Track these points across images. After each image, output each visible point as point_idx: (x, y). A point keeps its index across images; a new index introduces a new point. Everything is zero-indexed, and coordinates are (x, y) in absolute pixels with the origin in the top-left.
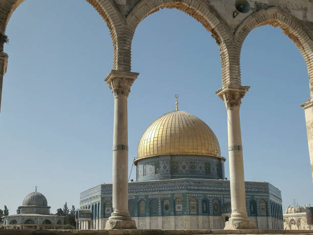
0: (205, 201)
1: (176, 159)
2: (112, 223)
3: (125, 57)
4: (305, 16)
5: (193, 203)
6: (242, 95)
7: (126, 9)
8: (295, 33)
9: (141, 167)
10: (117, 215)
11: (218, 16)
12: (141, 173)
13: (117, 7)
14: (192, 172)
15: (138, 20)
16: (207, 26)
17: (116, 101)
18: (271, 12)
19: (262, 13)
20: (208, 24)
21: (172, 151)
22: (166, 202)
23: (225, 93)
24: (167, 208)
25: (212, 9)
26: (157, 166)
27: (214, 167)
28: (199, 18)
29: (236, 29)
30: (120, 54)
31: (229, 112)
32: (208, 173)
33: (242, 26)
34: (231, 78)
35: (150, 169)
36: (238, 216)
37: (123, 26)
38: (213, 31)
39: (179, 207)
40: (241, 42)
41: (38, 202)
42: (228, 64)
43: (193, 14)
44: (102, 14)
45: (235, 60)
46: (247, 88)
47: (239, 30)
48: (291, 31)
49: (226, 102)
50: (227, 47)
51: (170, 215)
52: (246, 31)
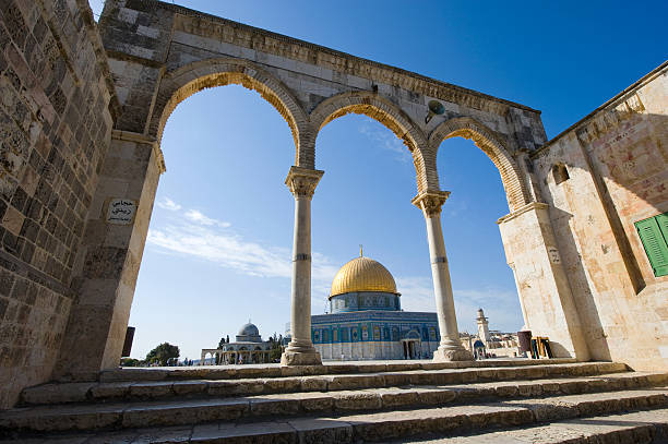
0: (387, 329)
1: (361, 295)
2: (288, 358)
3: (308, 155)
4: (497, 128)
5: (377, 331)
6: (442, 202)
7: (310, 106)
8: (490, 144)
9: (333, 301)
10: (295, 345)
11: (410, 121)
12: (334, 307)
13: (300, 103)
14: (375, 305)
15: (323, 118)
16: (398, 132)
17: (297, 203)
18: (463, 121)
19: (454, 120)
20: (400, 130)
21: (359, 288)
22: (355, 331)
23: (423, 199)
24: (355, 335)
25: (402, 113)
26: (347, 301)
27: (392, 301)
28: (389, 124)
29: (429, 135)
30: (302, 151)
31: (428, 221)
32: (387, 306)
33: (435, 133)
34: (429, 184)
35: (341, 302)
36: (450, 344)
37: (306, 123)
38: (404, 137)
39: (365, 335)
40: (436, 147)
41: (251, 332)
42: (424, 169)
43: (383, 120)
44: (283, 112)
45: (431, 165)
46: (448, 193)
47: (433, 135)
48: (485, 142)
49: (424, 209)
50: (423, 151)
51: (358, 341)
52: (440, 137)
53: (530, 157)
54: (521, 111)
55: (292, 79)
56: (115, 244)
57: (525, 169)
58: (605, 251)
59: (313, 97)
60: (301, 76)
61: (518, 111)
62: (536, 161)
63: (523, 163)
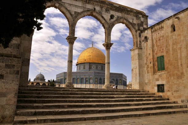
0: (100, 79)
1: (91, 64)
2: (66, 85)
3: (73, 32)
5: (96, 80)
6: (111, 46)
7: (74, 16)
10: (68, 83)
11: (105, 20)
13: (71, 15)
14: (97, 69)
15: (78, 19)
16: (101, 22)
18: (122, 19)
22: (87, 79)
23: (106, 45)
24: (87, 81)
25: (103, 17)
28: (98, 20)
34: (108, 40)
36: (107, 84)
37: (73, 21)
38: (103, 24)
39: (91, 81)
42: (107, 35)
43: (96, 18)
45: (109, 34)
46: (113, 44)
50: (107, 30)
51: (88, 84)
53: (141, 32)
54: (141, 16)
55: (69, 6)
56: (27, 58)
57: (138, 36)
58: (150, 63)
59: (75, 12)
60: (72, 5)
61: (140, 16)
62: (142, 34)
63: (138, 34)
